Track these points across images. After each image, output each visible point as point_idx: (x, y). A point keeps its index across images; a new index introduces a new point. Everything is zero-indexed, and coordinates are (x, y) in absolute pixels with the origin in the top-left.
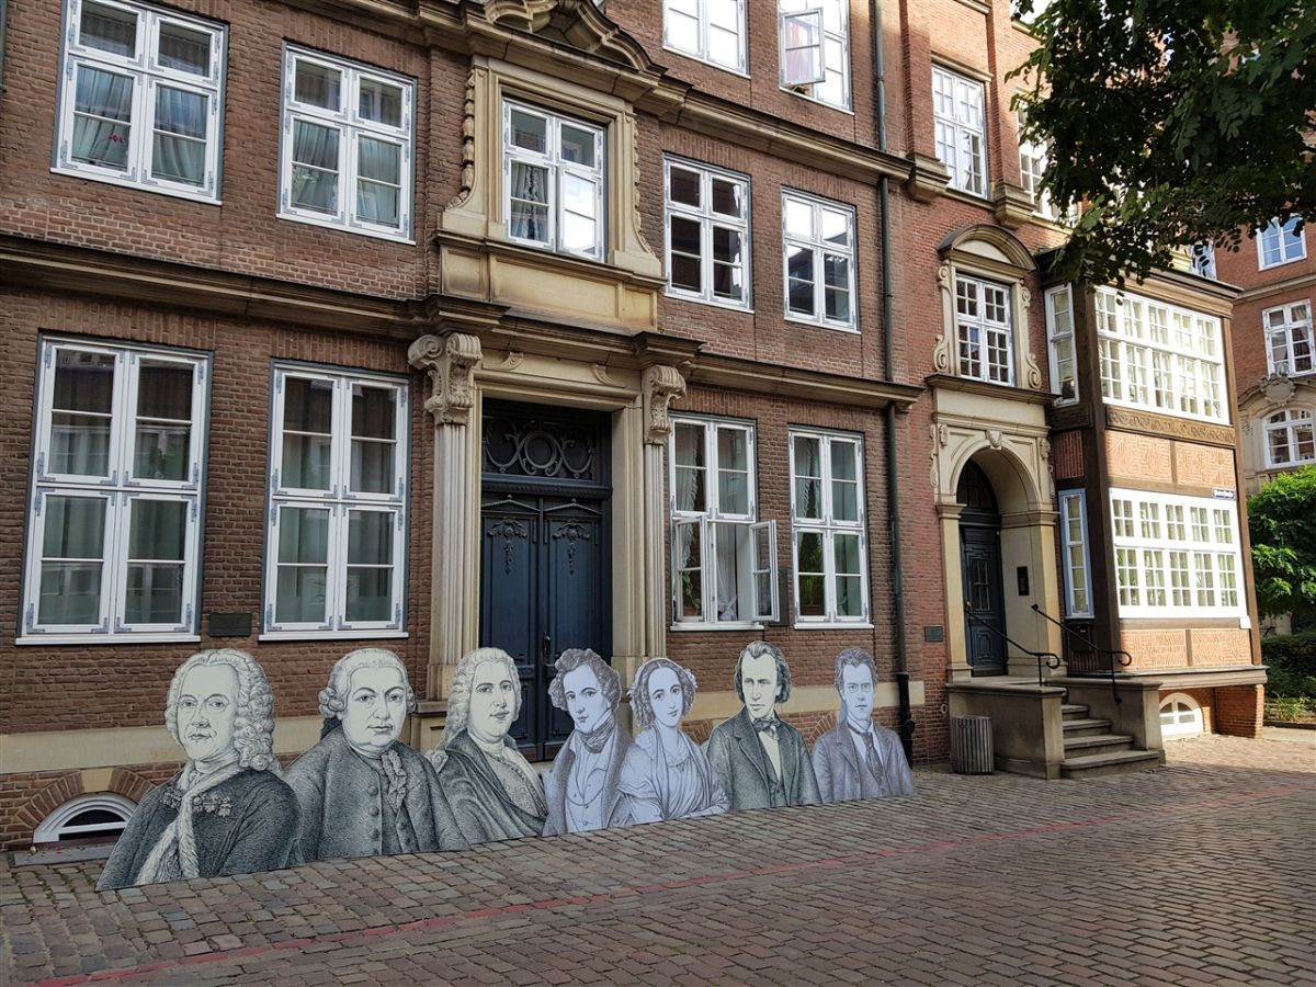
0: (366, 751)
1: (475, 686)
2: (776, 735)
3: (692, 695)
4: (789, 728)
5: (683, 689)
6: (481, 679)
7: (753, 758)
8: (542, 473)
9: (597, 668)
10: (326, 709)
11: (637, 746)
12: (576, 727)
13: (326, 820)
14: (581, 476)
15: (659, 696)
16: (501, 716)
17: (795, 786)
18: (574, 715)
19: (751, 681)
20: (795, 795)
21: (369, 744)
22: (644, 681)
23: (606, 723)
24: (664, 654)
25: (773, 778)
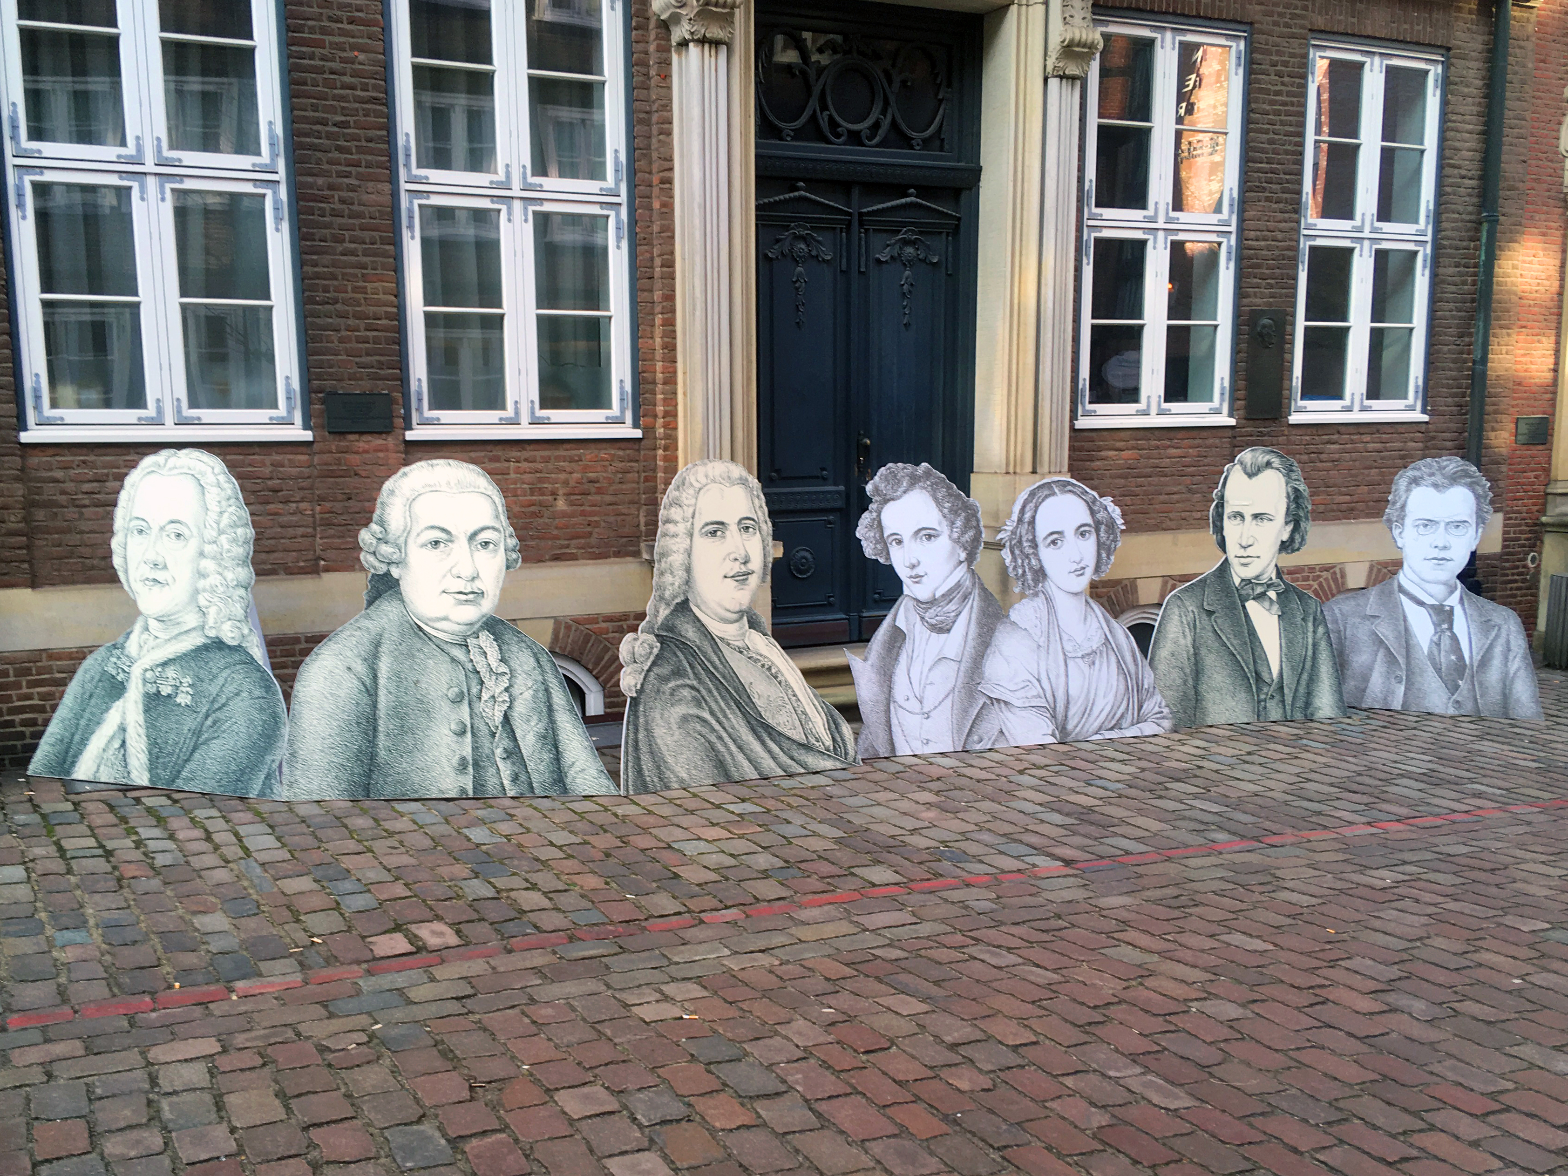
0: (443, 631)
1: (698, 527)
2: (1276, 607)
3: (1115, 541)
4: (1301, 596)
5: (1097, 531)
6: (709, 513)
7: (1233, 643)
8: (855, 138)
9: (940, 495)
10: (371, 559)
11: (1014, 623)
12: (906, 591)
13: (381, 737)
14: (926, 143)
15: (1054, 542)
16: (742, 578)
17: (1302, 690)
18: (902, 572)
19: (1239, 515)
20: (1300, 703)
21: (446, 619)
22: (1028, 516)
23: (958, 585)
24: (1066, 468)
25: (1265, 676)
